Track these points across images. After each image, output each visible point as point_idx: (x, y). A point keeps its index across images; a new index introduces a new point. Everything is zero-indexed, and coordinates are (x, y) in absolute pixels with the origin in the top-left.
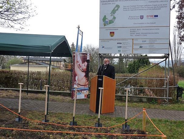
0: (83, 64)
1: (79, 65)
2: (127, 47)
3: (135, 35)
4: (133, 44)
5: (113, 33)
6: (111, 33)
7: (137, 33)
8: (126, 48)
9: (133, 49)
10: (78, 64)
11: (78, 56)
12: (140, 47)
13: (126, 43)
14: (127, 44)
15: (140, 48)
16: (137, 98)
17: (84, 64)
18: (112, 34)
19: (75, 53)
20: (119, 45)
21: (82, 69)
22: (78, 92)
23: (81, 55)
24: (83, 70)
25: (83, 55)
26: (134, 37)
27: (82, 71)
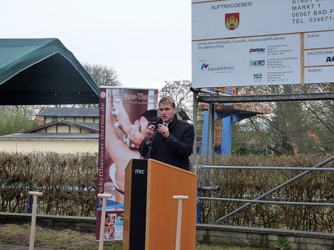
0: (133, 126)
1: (120, 127)
2: (284, 62)
3: (311, 20)
4: (303, 49)
5: (237, 16)
6: (228, 16)
7: (315, 13)
8: (280, 66)
9: (303, 67)
10: (117, 125)
11: (116, 100)
12: (329, 59)
13: (279, 49)
14: (282, 52)
15: (329, 63)
16: (320, 242)
17: (135, 126)
18: (232, 19)
19: (104, 90)
20: (257, 56)
21: (131, 142)
22: (119, 218)
23: (126, 96)
24: (133, 146)
25: (134, 97)
26: (306, 27)
27: (131, 149)
